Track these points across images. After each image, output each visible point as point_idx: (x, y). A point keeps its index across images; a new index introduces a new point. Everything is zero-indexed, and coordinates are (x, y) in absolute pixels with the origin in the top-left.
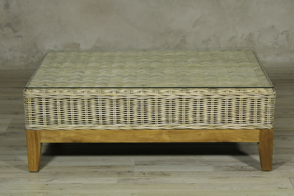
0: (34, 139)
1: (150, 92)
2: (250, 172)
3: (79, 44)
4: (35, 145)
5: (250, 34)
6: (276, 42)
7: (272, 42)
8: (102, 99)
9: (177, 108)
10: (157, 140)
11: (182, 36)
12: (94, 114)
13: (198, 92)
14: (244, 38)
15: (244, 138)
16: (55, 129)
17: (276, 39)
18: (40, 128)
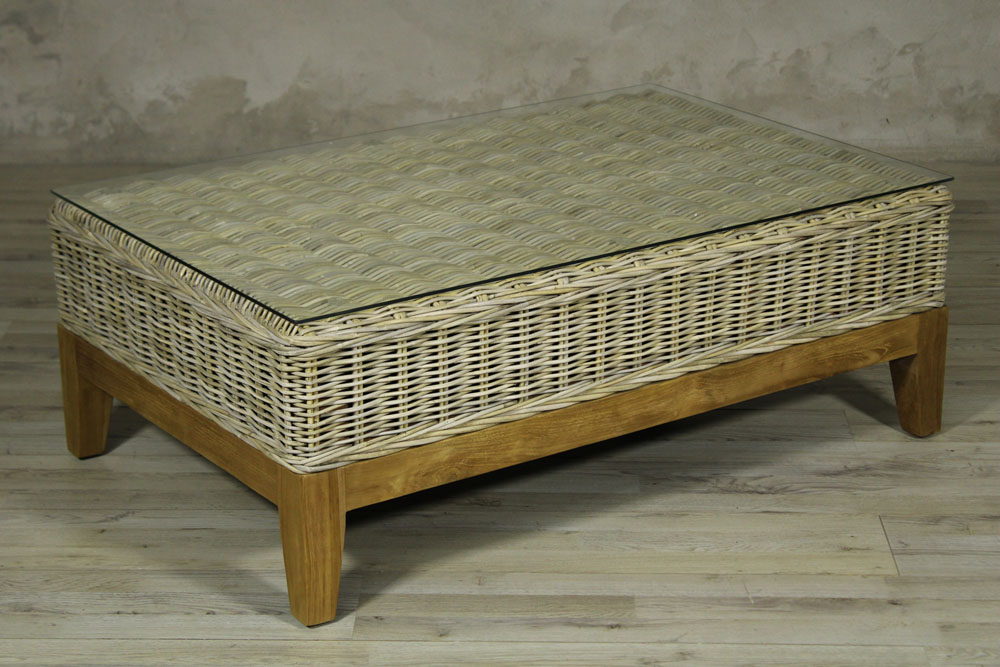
0: (327, 501)
1: (658, 258)
2: (756, 496)
3: (243, 83)
4: (328, 524)
5: (799, 53)
6: (882, 81)
7: (868, 80)
8: (530, 310)
9: (728, 295)
10: (676, 414)
11: (578, 60)
12: (506, 368)
13: (780, 232)
14: (779, 65)
15: (884, 350)
16: (392, 451)
17: (882, 69)
18: (346, 458)
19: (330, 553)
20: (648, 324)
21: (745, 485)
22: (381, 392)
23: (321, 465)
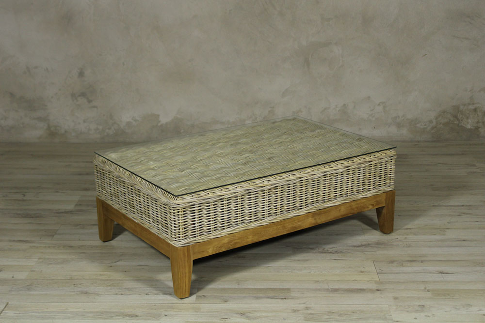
0: (187, 256)
1: (298, 174)
2: (332, 254)
3: (159, 116)
4: (187, 264)
5: (344, 105)
6: (372, 114)
7: (368, 114)
8: (255, 192)
9: (321, 186)
11: (271, 107)
13: (339, 165)
14: (338, 109)
15: (374, 205)
16: (208, 239)
17: (372, 110)
18: (193, 242)
19: (188, 274)
20: (295, 196)
21: (328, 250)
22: (205, 219)
23: (185, 244)
